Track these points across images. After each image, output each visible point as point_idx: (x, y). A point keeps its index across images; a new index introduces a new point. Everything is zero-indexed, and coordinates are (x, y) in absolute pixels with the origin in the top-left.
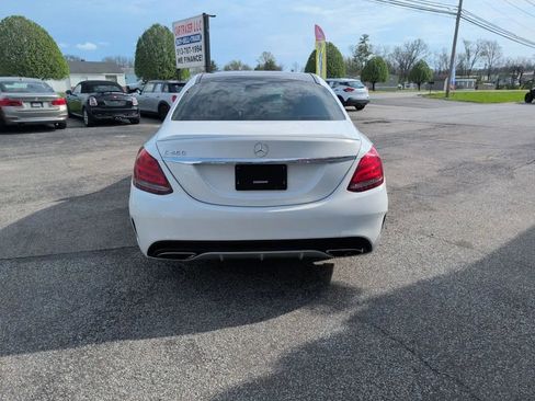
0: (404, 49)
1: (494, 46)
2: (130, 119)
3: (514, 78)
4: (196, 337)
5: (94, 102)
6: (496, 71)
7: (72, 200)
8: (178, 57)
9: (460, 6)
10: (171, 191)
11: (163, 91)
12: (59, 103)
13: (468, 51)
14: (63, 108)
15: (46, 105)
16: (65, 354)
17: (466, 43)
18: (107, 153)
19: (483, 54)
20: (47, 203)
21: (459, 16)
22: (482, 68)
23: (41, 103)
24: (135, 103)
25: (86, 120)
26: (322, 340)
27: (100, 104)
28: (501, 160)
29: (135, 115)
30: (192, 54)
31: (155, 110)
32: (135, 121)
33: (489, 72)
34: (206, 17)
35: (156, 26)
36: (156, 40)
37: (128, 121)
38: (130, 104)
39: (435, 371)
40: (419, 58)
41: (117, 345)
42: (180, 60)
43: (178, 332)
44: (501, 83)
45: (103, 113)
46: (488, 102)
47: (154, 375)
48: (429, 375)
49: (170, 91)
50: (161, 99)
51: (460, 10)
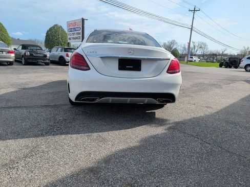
0: (167, 44)
1: (205, 45)
2: (45, 63)
3: (213, 58)
4: (100, 134)
5: (28, 53)
6: (206, 55)
7: (24, 89)
8: (68, 37)
9: (192, 25)
10: (89, 69)
11: (62, 51)
12: (11, 52)
13: (194, 46)
14: (13, 55)
15: (4, 53)
16: (39, 139)
17: (193, 42)
18: (36, 74)
19: (200, 47)
20: (12, 90)
21: (192, 29)
22: (200, 54)
23: (2, 52)
24: (48, 56)
25: (23, 62)
26: (158, 135)
27: (31, 55)
28: (216, 83)
29: (47, 61)
30: (76, 36)
31: (57, 60)
32: (47, 64)
33: (203, 56)
34: (83, 20)
35: (56, 25)
36: (56, 31)
37: (44, 64)
38: (45, 56)
39: (209, 144)
40: (174, 48)
41: (63, 136)
42: (70, 39)
43: (92, 132)
44: (208, 60)
45: (32, 59)
46: (204, 66)
47: (84, 146)
48: (207, 145)
49: (65, 51)
50: (60, 55)
51: (192, 27)
